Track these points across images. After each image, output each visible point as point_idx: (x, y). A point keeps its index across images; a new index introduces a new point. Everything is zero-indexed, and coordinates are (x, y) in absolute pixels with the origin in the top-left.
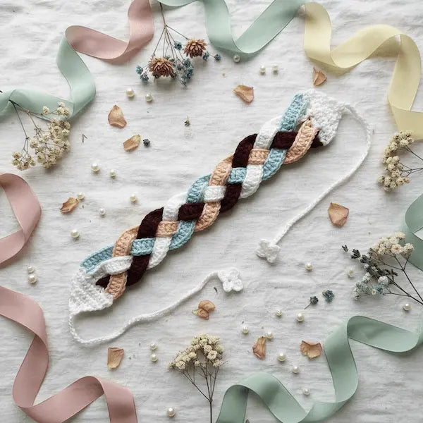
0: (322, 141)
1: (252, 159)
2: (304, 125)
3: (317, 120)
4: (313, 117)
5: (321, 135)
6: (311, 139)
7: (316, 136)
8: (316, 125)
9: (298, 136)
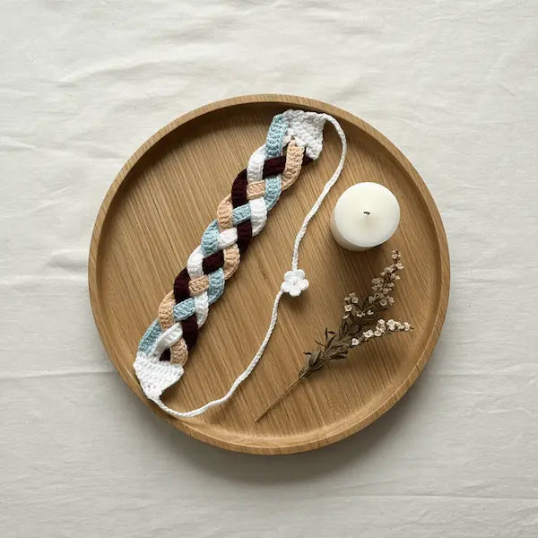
0: (312, 156)
1: (250, 194)
2: (289, 147)
3: (300, 138)
4: (296, 135)
5: (308, 151)
6: (300, 158)
7: (305, 153)
8: (301, 143)
9: (288, 159)
